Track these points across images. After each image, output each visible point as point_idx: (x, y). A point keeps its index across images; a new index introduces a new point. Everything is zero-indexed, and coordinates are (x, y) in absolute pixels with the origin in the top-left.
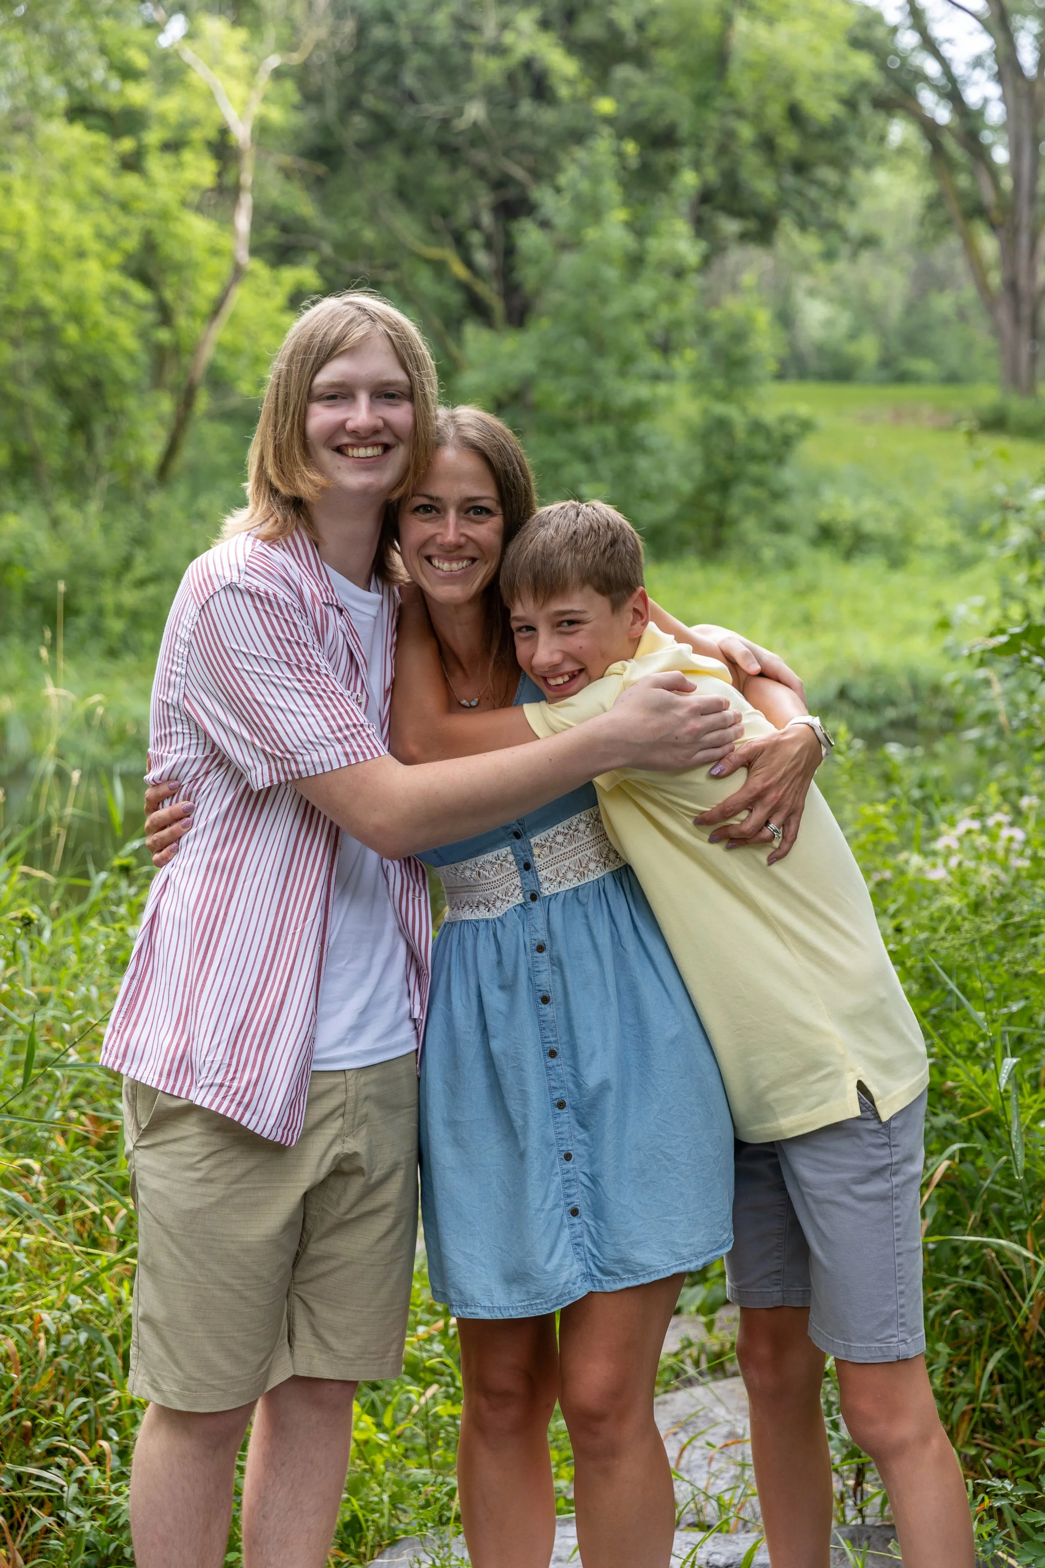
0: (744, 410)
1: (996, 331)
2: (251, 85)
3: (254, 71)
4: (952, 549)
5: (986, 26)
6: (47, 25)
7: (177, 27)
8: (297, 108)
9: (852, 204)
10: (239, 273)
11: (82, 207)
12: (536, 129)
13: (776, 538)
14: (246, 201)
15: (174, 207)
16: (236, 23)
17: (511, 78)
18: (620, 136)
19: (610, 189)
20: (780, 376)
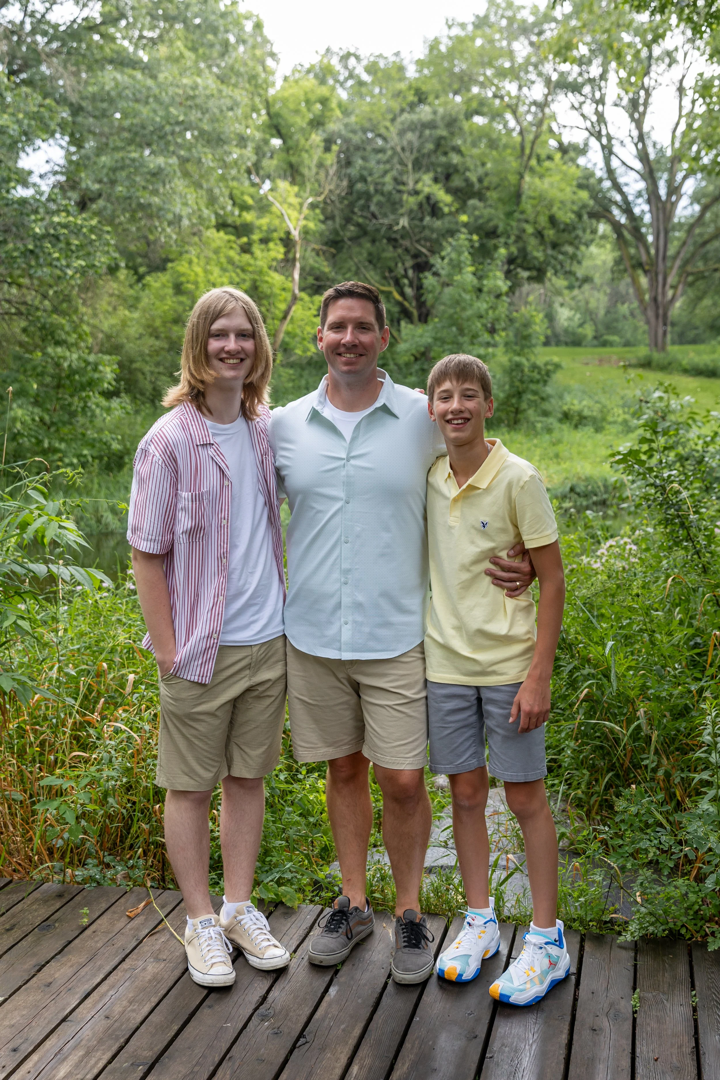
0: (528, 360)
1: (648, 322)
2: (300, 212)
3: (301, 205)
4: (625, 422)
5: (643, 177)
6: (205, 186)
7: (267, 185)
8: (323, 222)
9: (579, 262)
10: (295, 299)
11: (224, 270)
12: (432, 230)
13: (544, 419)
14: (298, 265)
15: (266, 269)
16: (293, 183)
17: (420, 205)
18: (471, 233)
19: (466, 256)
20: (547, 343)
